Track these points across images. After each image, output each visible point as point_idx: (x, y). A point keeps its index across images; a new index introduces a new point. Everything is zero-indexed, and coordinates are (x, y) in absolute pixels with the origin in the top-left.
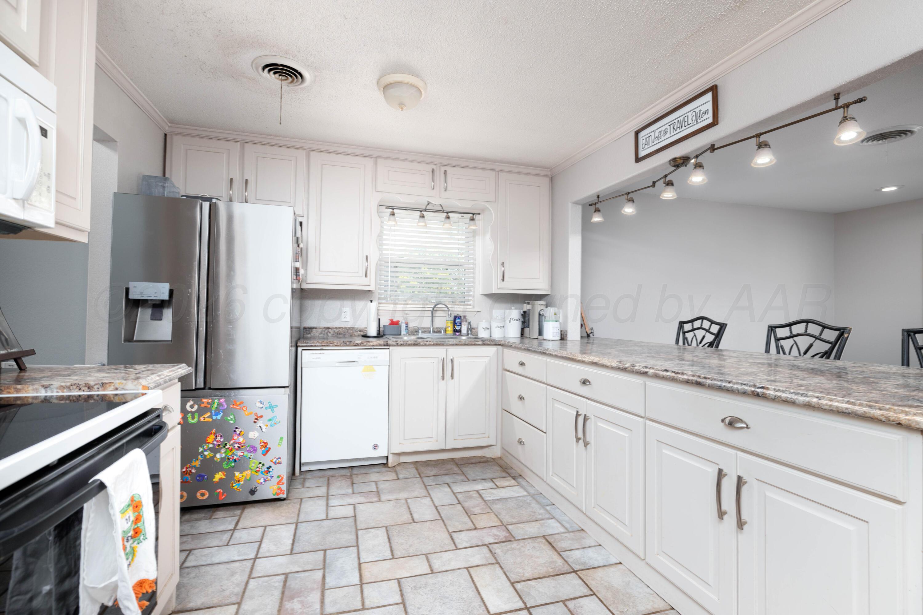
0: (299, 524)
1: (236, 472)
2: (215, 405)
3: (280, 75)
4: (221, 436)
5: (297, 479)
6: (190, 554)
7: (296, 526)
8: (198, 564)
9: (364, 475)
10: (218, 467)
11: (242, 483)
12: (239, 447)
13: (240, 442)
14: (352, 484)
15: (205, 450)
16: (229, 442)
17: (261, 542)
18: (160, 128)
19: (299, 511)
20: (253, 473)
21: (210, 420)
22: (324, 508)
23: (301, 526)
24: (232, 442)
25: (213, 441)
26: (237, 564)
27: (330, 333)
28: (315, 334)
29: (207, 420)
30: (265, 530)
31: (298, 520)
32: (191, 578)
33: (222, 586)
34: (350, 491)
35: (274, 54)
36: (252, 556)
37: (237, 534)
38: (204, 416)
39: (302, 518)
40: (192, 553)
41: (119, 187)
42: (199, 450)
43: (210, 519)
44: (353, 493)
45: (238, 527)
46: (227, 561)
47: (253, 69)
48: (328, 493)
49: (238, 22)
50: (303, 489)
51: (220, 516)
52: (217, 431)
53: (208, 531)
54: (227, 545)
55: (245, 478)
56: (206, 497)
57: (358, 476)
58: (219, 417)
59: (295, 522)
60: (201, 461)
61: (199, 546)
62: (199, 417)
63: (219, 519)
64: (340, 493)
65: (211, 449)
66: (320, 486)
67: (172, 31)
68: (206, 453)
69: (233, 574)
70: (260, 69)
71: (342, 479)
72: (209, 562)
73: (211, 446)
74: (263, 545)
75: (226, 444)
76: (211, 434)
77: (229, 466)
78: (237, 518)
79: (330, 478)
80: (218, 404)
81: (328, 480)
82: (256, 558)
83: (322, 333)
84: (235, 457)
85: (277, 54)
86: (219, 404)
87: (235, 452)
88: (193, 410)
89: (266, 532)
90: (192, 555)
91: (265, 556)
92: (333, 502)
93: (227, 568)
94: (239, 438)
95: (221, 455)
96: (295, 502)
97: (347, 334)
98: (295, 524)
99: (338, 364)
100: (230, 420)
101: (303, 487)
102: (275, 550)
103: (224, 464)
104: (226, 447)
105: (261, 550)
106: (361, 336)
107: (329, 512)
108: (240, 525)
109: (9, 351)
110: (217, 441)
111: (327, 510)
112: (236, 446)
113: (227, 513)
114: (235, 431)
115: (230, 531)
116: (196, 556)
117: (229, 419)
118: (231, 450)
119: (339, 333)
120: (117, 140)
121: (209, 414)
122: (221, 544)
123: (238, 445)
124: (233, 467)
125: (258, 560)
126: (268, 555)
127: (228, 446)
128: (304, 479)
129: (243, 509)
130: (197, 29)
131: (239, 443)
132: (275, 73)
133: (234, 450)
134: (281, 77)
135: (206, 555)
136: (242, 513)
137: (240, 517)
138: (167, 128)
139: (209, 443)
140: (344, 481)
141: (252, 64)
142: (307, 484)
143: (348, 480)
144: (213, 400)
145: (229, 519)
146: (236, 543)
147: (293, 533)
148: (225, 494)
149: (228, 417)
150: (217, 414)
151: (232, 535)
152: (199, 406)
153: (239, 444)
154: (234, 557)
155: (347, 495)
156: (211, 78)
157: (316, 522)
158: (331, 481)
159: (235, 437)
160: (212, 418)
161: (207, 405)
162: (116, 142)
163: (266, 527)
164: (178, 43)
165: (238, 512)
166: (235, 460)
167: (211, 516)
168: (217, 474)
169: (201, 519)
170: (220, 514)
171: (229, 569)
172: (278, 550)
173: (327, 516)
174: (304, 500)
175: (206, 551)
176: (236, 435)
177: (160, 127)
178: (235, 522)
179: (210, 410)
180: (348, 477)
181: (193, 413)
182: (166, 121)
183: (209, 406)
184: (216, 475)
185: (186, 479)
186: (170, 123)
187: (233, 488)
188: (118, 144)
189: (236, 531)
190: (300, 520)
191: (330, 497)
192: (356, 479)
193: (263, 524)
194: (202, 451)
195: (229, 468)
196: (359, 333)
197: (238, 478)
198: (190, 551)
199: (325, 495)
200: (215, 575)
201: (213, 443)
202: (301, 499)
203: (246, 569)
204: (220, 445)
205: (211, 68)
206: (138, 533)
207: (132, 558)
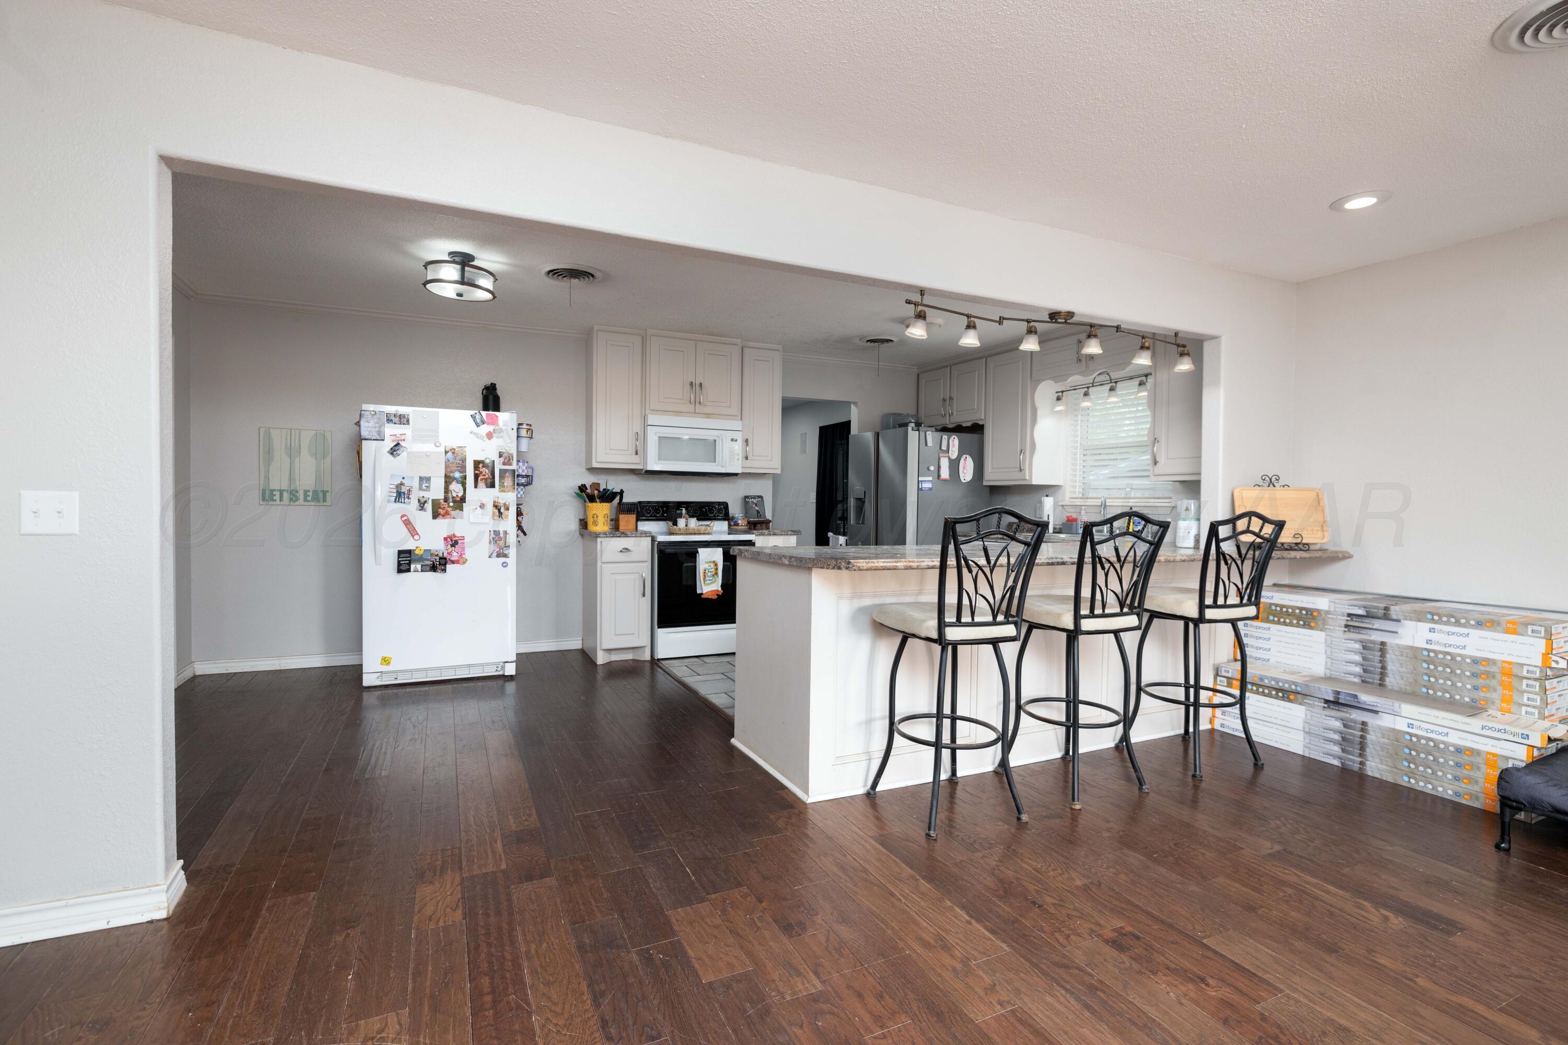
109: (760, 519)
138: (917, 370)
162: (856, 402)
177: (910, 372)
186: (916, 367)
188: (858, 403)
206: (716, 574)
207: (715, 581)
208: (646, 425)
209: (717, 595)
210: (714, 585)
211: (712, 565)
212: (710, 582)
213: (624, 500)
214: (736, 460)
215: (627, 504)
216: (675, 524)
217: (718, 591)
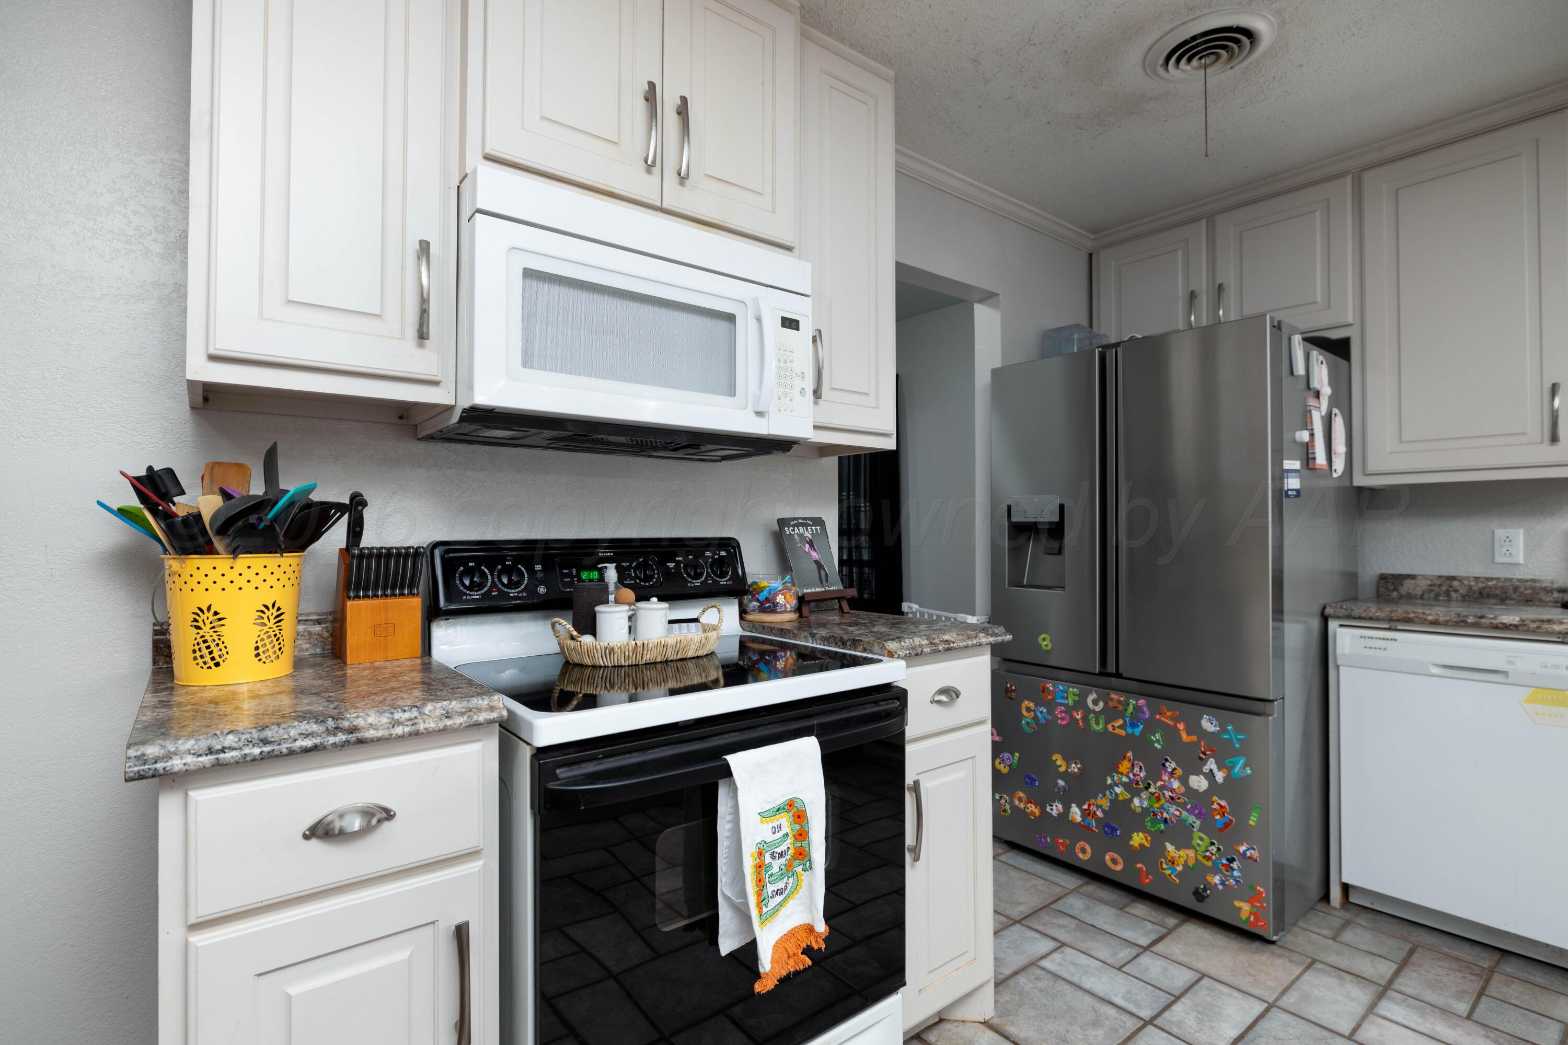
0: (1274, 1009)
1: (1167, 844)
2: (1130, 709)
3: (1200, 58)
4: (1141, 768)
5: (1330, 914)
6: (1059, 951)
7: (1267, 1010)
8: (1059, 973)
9: (1537, 990)
10: (1137, 821)
11: (1180, 868)
12: (1172, 798)
13: (1174, 789)
14: (1481, 993)
15: (1117, 785)
16: (1155, 783)
17: (1177, 998)
18: (1078, 248)
19: (1293, 983)
20: (1200, 858)
21: (1123, 733)
22: (1359, 1010)
23: (1277, 1019)
24: (1159, 783)
25: (1128, 773)
26: (1112, 1012)
27: (1456, 591)
28: (1410, 591)
29: (1118, 731)
30: (1199, 980)
31: (1277, 999)
32: (1036, 988)
33: (1068, 1031)
34: (1462, 1007)
35: (1168, 28)
36: (1146, 1014)
37: (1146, 960)
38: (1113, 724)
39: (1289, 1000)
40: (1062, 949)
41: (1004, 357)
42: (1106, 780)
43: (1121, 909)
44: (1469, 1017)
45: (1154, 949)
46: (1101, 995)
47: (1150, 77)
48: (1391, 982)
49: (1081, 17)
50: (1330, 942)
51: (1139, 914)
52: (1135, 758)
53: (1106, 927)
54: (1120, 969)
55: (1186, 861)
56: (1119, 868)
57: (1513, 982)
58: (1137, 731)
59: (1271, 1001)
60: (1111, 801)
61: (1079, 945)
62: (1107, 723)
63: (1134, 918)
64: (1426, 999)
65: (1126, 786)
66: (1380, 956)
67: (1011, 98)
68: (1118, 790)
69: (1096, 1024)
70: (1161, 71)
71: (1455, 967)
72: (1075, 979)
73: (1125, 779)
74: (1177, 1008)
75: (1149, 785)
76: (1125, 758)
77: (1156, 828)
78: (1164, 931)
79: (1420, 950)
80: (1134, 708)
81: (1411, 952)
82: (1150, 1022)
83: (1432, 590)
84: (1165, 815)
85: (1175, 24)
86: (1137, 709)
87: (1167, 805)
88: (1097, 709)
89: (1197, 987)
90: (1060, 954)
91: (1167, 1028)
92: (1387, 1008)
93: (1093, 1007)
94: (1172, 780)
95: (1141, 802)
96: (1294, 959)
97: (1514, 596)
98: (1266, 1005)
99: (1435, 670)
100: (1155, 742)
101: (1334, 938)
102: (1192, 1031)
103: (1147, 820)
104: (1150, 790)
105: (1167, 1014)
106: (1559, 605)
107: (1365, 1026)
108: (1159, 947)
109: (827, 588)
110: (1134, 775)
111: (1364, 1017)
112: (1168, 794)
113: (1153, 913)
114: (1164, 765)
115: (1137, 948)
116: (1064, 958)
117: (1154, 739)
118: (1158, 798)
119: (1485, 593)
120: (998, 293)
121: (1121, 722)
122: (1110, 961)
123: (1171, 794)
124: (1162, 832)
125: (1150, 1027)
126: (1175, 1030)
127: (1152, 790)
128: (1346, 924)
129: (1183, 922)
130: (1036, 72)
131: (1172, 790)
132: (1189, 60)
133: (1163, 801)
134: (1203, 61)
135: (1078, 965)
136: (1176, 927)
137: (1170, 931)
138: (1090, 244)
139: (1122, 774)
140: (1459, 975)
141: (1145, 71)
142: (1348, 936)
143: (1473, 978)
144: (1128, 699)
145: (1149, 926)
146: (1133, 974)
147: (1249, 1020)
148: (1150, 877)
149: (1152, 735)
150: (1133, 725)
151: (1138, 955)
152: (1106, 703)
153: (1171, 792)
154: (1116, 995)
155: (1445, 1012)
156: (1101, 134)
157: (1317, 1029)
158: (1415, 958)
159: (1166, 778)
160: (1126, 730)
161: (1118, 705)
162: (998, 295)
163: (1203, 976)
164: (1028, 110)
165: (1171, 921)
166: (1166, 821)
167: (1126, 906)
168: (1135, 834)
169: (1106, 903)
170: (1141, 909)
171: (1095, 1010)
172: (1197, 1034)
173: (1355, 1030)
174: (1319, 966)
175: (1083, 959)
176: (1167, 774)
177: (1077, 246)
178: (1154, 937)
179: (1122, 715)
180: (1478, 972)
181: (1097, 714)
182: (1084, 233)
183: (1121, 708)
184: (1133, 835)
185: (1089, 824)
186: (1092, 233)
187: (1164, 871)
188: (1001, 296)
189: (1148, 952)
190: (1282, 1003)
191: (1391, 993)
192: (1497, 986)
193: (1201, 966)
194: (1111, 784)
195: (1155, 830)
196: (1556, 595)
197: (1172, 857)
198: (1063, 944)
199: (1383, 983)
200: (1070, 1008)
201: (1128, 776)
202: (1314, 961)
203: (1121, 1031)
204: (1140, 783)
205: (1091, 119)
206: (802, 855)
207: (796, 888)
208: (466, 213)
209: (808, 951)
210: (791, 906)
211: (785, 822)
212: (779, 899)
213: (369, 540)
214: (796, 392)
215: (385, 555)
216: (588, 625)
217: (810, 929)
